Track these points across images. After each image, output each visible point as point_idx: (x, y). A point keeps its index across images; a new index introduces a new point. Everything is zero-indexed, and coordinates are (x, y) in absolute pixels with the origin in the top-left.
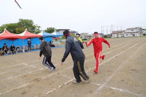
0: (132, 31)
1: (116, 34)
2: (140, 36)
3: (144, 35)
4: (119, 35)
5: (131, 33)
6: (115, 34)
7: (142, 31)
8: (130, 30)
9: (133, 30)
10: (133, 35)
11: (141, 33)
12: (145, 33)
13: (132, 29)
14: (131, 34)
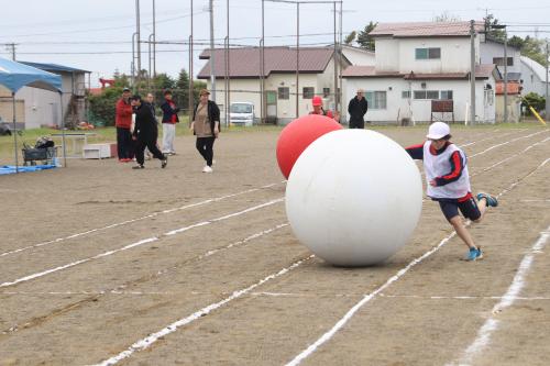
0: (421, 54)
1: (256, 86)
2: (502, 120)
3: (533, 105)
4: (283, 93)
5: (412, 77)
6: (234, 86)
7: (516, 68)
8: (409, 49)
9: (434, 54)
10: (437, 107)
11: (507, 85)
12: (540, 92)
13: (430, 41)
14: (416, 87)
